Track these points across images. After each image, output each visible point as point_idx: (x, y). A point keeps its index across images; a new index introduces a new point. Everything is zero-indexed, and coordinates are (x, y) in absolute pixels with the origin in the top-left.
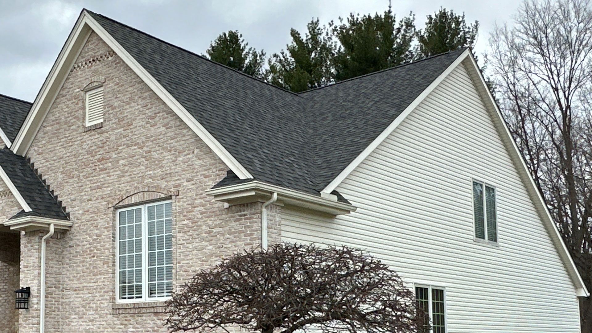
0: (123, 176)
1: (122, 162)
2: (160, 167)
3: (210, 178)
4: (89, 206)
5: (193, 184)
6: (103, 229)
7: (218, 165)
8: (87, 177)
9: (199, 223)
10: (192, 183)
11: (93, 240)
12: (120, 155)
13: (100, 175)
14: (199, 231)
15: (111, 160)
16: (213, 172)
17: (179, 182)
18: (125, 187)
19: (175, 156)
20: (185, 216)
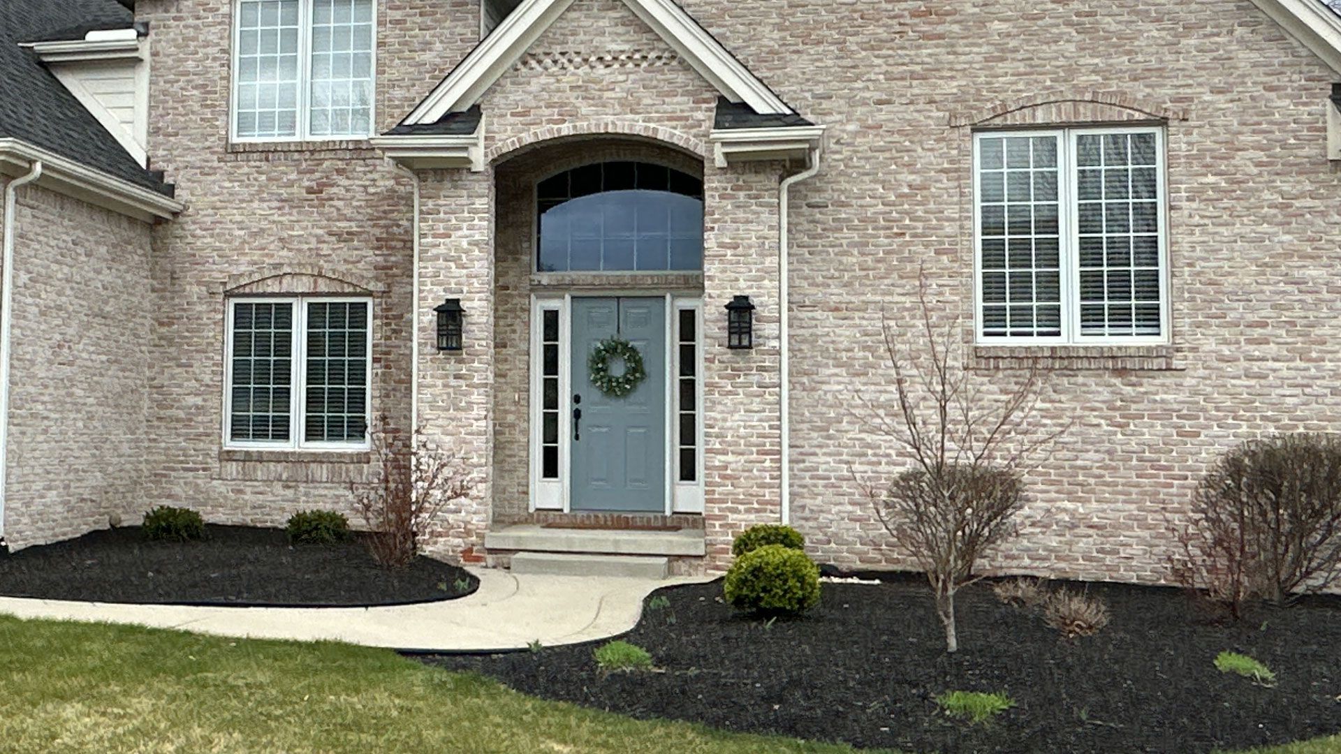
0: (1002, 60)
1: (996, 25)
2: (1128, 53)
3: (1282, 92)
4: (881, 116)
5: (1232, 101)
6: (932, 173)
7: (1305, 69)
8: (872, 48)
9: (1251, 184)
10: (1229, 96)
11: (899, 196)
12: (992, 9)
13: (919, 47)
14: (1252, 200)
15: (957, 17)
16: (1290, 81)
17: (1188, 91)
18: (1012, 84)
19: (1172, 32)
20: (1206, 166)
